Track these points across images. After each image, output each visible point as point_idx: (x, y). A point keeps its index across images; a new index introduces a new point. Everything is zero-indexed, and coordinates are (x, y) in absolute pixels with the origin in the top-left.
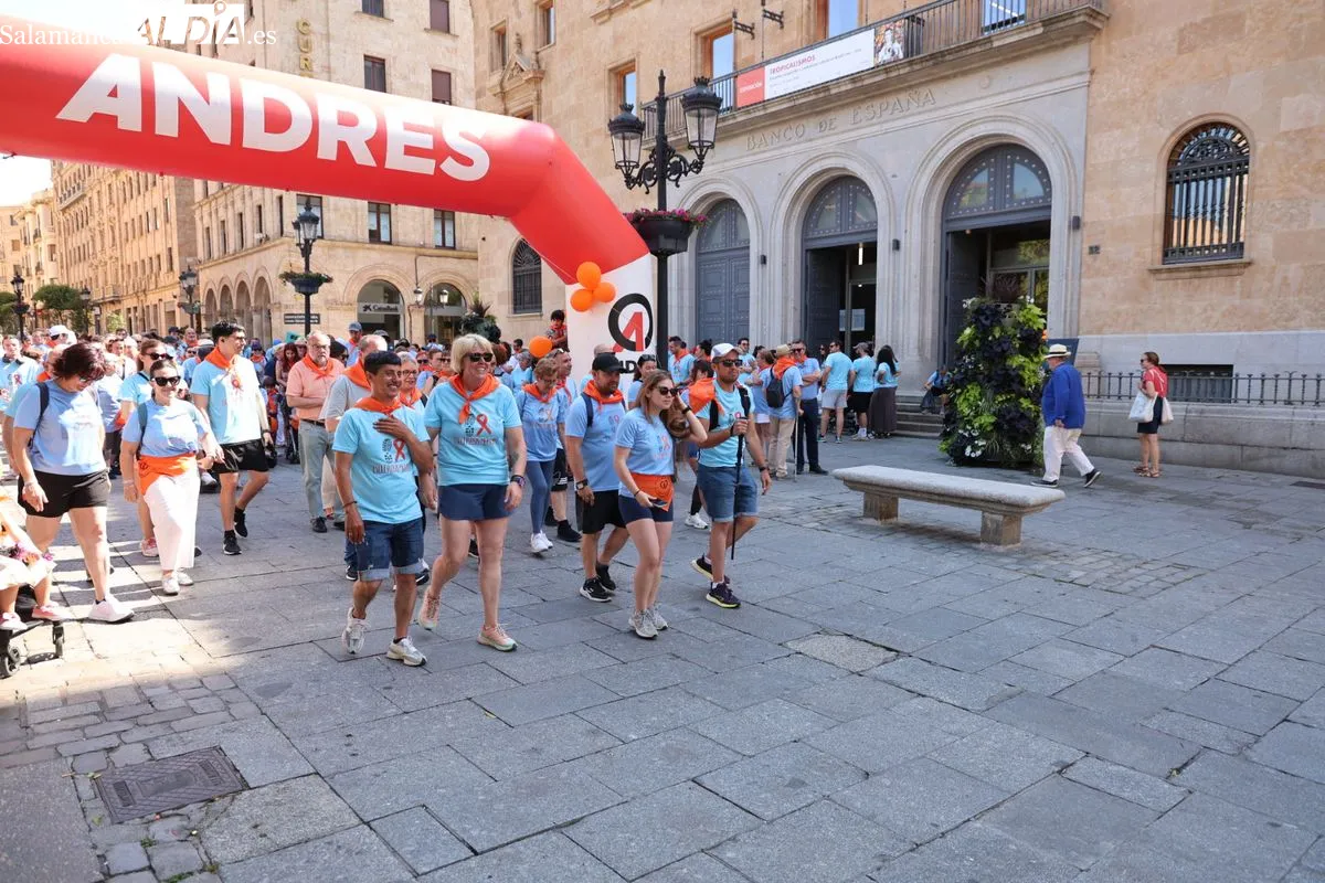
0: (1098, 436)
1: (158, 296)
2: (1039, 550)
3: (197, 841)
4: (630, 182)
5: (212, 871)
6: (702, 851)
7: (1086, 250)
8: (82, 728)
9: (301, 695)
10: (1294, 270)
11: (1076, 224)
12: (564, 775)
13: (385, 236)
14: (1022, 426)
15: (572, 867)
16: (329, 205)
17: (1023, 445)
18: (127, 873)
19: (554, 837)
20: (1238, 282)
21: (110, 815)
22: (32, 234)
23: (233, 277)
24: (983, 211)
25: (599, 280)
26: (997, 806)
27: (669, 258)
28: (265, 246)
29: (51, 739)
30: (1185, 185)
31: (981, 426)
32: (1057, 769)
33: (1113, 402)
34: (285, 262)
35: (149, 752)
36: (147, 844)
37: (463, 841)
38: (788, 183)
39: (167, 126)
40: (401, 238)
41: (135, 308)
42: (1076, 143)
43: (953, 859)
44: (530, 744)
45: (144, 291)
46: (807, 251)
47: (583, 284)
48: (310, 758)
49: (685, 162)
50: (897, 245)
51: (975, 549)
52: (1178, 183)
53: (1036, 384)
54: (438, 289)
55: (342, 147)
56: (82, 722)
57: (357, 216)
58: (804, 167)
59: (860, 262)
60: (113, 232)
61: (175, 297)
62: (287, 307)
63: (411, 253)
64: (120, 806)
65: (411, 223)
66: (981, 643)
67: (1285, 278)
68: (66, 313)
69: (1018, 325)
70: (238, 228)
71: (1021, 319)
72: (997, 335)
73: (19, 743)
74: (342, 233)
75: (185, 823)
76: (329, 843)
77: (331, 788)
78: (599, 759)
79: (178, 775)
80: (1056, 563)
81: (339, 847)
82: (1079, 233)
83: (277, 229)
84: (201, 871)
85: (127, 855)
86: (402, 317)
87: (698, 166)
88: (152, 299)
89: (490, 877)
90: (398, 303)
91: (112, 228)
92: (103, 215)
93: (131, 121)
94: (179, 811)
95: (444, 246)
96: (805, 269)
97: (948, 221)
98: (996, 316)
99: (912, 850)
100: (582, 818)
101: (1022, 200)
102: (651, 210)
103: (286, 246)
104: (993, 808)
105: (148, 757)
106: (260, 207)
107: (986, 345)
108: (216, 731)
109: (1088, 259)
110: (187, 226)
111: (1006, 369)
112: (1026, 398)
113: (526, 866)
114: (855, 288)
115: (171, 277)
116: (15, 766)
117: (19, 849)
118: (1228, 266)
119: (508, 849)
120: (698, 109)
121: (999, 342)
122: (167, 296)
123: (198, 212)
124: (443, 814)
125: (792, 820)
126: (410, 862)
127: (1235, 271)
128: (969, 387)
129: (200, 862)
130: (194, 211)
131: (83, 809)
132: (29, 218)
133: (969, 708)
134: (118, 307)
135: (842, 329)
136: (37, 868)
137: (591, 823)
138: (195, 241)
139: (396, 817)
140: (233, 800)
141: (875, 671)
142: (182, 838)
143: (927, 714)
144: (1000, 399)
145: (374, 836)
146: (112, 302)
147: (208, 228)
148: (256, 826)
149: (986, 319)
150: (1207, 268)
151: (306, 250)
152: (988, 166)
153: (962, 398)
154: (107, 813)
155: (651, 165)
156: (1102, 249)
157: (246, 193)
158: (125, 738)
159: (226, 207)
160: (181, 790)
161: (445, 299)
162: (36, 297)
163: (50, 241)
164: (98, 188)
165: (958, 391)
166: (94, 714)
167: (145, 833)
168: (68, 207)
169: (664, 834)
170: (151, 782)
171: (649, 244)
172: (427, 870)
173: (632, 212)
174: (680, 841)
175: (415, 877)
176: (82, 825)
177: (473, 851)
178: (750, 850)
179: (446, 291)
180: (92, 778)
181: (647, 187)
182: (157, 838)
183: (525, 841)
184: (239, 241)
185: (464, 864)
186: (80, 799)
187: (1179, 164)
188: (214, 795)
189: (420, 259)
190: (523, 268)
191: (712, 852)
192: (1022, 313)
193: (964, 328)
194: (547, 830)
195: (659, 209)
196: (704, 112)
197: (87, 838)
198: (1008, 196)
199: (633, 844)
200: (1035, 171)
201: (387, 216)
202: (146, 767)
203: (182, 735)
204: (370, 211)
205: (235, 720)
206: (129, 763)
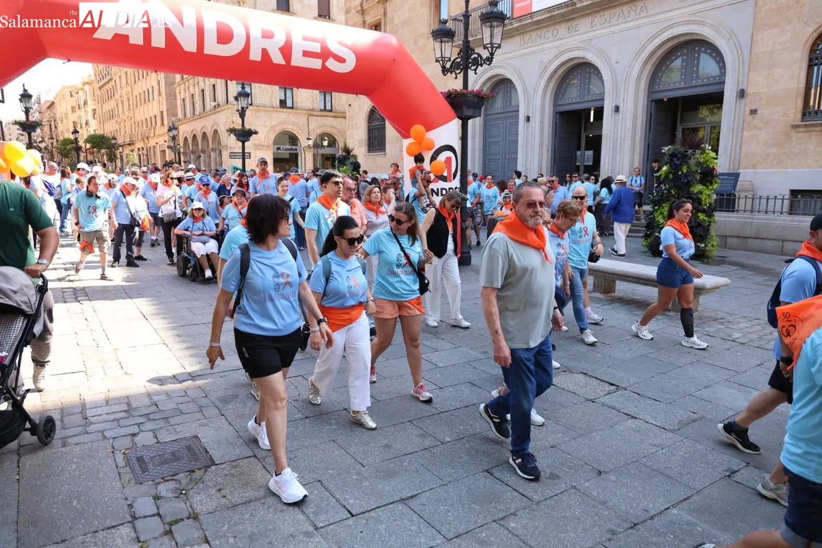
0: (750, 238)
1: (157, 141)
2: (710, 317)
3: (185, 498)
4: (445, 71)
5: (195, 519)
6: (494, 521)
7: (748, 112)
8: (118, 420)
9: (244, 403)
11: (742, 94)
12: (405, 464)
13: (289, 104)
14: (699, 231)
15: (412, 528)
16: (255, 88)
18: (145, 517)
19: (400, 506)
21: (135, 478)
22: (83, 102)
23: (199, 130)
24: (677, 86)
25: (424, 136)
26: (687, 498)
27: (469, 121)
28: (217, 110)
29: (100, 427)
32: (727, 474)
33: (762, 216)
34: (229, 120)
35: (156, 438)
36: (157, 498)
37: (344, 507)
38: (546, 67)
39: (159, 41)
40: (299, 105)
41: (143, 148)
42: (745, 39)
43: (659, 535)
44: (385, 442)
45: (147, 138)
46: (557, 113)
47: (414, 139)
48: (251, 445)
49: (481, 58)
50: (617, 109)
51: (667, 316)
52: (816, 65)
53: (710, 204)
54: (322, 137)
55: (265, 52)
56: (118, 416)
57: (272, 94)
58: (556, 57)
59: (592, 120)
60: (129, 101)
61: (165, 141)
62: (231, 148)
63: (305, 114)
64: (140, 472)
65: (305, 95)
66: (674, 382)
68: (103, 151)
69: (699, 164)
70: (201, 99)
71: (702, 160)
72: (685, 171)
73: (81, 428)
74: (263, 102)
75: (178, 486)
76: (264, 504)
77: (264, 467)
78: (427, 454)
79: (173, 454)
80: (723, 327)
81: (269, 507)
82: (743, 101)
83: (225, 100)
84: (188, 518)
85: (145, 505)
86: (300, 154)
87: (490, 60)
88: (152, 143)
89: (362, 532)
90: (297, 145)
91: (128, 99)
92: (123, 91)
93: (137, 39)
94: (174, 478)
95: (325, 110)
96: (555, 125)
97: (653, 93)
98: (685, 158)
99: (631, 528)
100: (417, 494)
101: (704, 78)
102: (459, 90)
103: (230, 111)
104: (685, 500)
105: (156, 440)
106: (214, 85)
107: (677, 178)
108: (195, 425)
109: (749, 118)
110: (172, 98)
111: (690, 193)
112: (701, 212)
113: (383, 526)
114: (587, 137)
115: (163, 129)
116: (80, 444)
117: (83, 498)
119: (372, 514)
120: (491, 22)
121: (686, 175)
122: (161, 140)
123: (177, 89)
124: (331, 487)
125: (552, 502)
126: (313, 519)
128: (664, 205)
129: (187, 512)
130: (175, 88)
131: (119, 473)
132: (81, 92)
133: (666, 428)
134: (132, 147)
135: (578, 164)
136: (93, 511)
137: (423, 499)
138: (176, 108)
140: (206, 471)
141: (602, 400)
142: (177, 496)
143: (638, 431)
146: (129, 144)
147: (184, 99)
149: (677, 160)
151: (242, 114)
152: (682, 55)
153: (659, 212)
154: (132, 476)
155: (459, 60)
156: (759, 112)
158: (143, 428)
159: (194, 86)
160: (175, 464)
161: (326, 143)
162: (87, 141)
163: (93, 107)
164: (119, 74)
165: (656, 208)
167: (155, 491)
168: (102, 86)
169: (469, 508)
170: (157, 457)
171: (456, 112)
172: (323, 525)
173: (447, 91)
174: (480, 514)
175: (316, 530)
176: (119, 483)
177: (351, 513)
178: (525, 522)
179: (326, 138)
180: (124, 453)
181: (456, 74)
182: (162, 495)
183: (382, 508)
184: (202, 107)
185: (345, 522)
186: (117, 467)
187: (818, 52)
188: (195, 468)
189: (311, 118)
190: (374, 124)
191: (501, 522)
192: (702, 156)
193: (663, 166)
194: (397, 501)
195: (464, 89)
196: (495, 24)
197: (122, 493)
198: (695, 75)
199: (450, 514)
200: (714, 58)
201: (291, 91)
202: (155, 447)
203: (175, 427)
204: (280, 88)
205: (206, 418)
206: (145, 444)
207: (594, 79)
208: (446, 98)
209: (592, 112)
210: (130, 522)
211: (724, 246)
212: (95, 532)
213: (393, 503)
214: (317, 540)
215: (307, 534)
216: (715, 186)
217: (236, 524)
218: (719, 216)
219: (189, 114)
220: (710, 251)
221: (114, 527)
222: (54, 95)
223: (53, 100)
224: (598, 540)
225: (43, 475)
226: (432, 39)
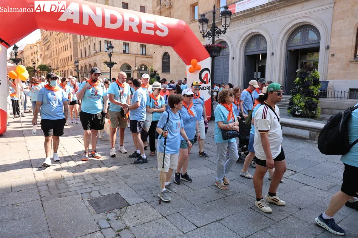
0: (334, 109)
1: (69, 67)
3: (121, 220)
4: (204, 36)
5: (128, 229)
6: (261, 230)
7: (331, 55)
8: (81, 186)
9: (134, 178)
11: (328, 48)
12: (214, 205)
13: (127, 52)
14: (313, 106)
15: (226, 233)
16: (113, 43)
17: (313, 111)
18: (105, 228)
19: (218, 224)
21: (96, 211)
22: (36, 51)
23: (87, 62)
24: (299, 44)
25: (196, 64)
26: (343, 220)
27: (215, 58)
28: (96, 54)
29: (75, 189)
31: (301, 106)
33: (339, 99)
34: (102, 58)
35: (100, 193)
36: (108, 220)
37: (193, 223)
38: (241, 36)
39: (86, 22)
40: (132, 52)
41: (62, 71)
42: (329, 24)
44: (201, 195)
45: (65, 66)
46: (246, 56)
47: (192, 65)
48: (143, 197)
49: (221, 31)
50: (273, 54)
51: (308, 142)
54: (141, 66)
55: (130, 27)
56: (81, 184)
57: (120, 46)
58: (246, 32)
59: (260, 59)
61: (73, 68)
62: (102, 70)
63: (134, 56)
64: (98, 209)
65: (134, 48)
66: (319, 170)
68: (45, 72)
69: (312, 77)
70: (89, 50)
71: (314, 75)
72: (306, 80)
73: (66, 189)
74: (116, 51)
75: (116, 215)
76: (157, 222)
77: (151, 206)
78: (222, 201)
79: (110, 201)
81: (160, 224)
82: (328, 50)
83: (99, 50)
84: (125, 229)
85: (104, 224)
86: (131, 73)
87: (225, 32)
88: (66, 68)
89: (204, 235)
90: (130, 70)
91: (56, 50)
92: (54, 46)
93: (77, 21)
94: (113, 211)
95: (143, 54)
96: (245, 61)
97: (288, 47)
98: (306, 75)
100: (224, 218)
101: (311, 41)
102: (211, 44)
103: (102, 54)
104: (341, 220)
105: (101, 195)
106: (95, 44)
107: (303, 83)
108: (116, 188)
109: (331, 58)
110: (76, 49)
111: (309, 90)
112: (314, 98)
113: (213, 232)
114: (259, 66)
115: (71, 63)
116: (67, 196)
117: (76, 220)
119: (206, 227)
120: (225, 15)
121: (307, 82)
122: (70, 67)
123: (78, 45)
124: (184, 215)
125: (284, 222)
126: (181, 229)
128: (297, 95)
129: (124, 226)
130: (77, 45)
131: (88, 209)
132: (35, 47)
133: (322, 189)
134: (58, 70)
136: (82, 226)
137: (226, 220)
138: (78, 53)
139: (172, 216)
140: (126, 208)
141: (290, 177)
142: (117, 219)
143: (311, 191)
144: (306, 98)
145: (168, 221)
146: (56, 69)
147: (81, 50)
149: (303, 75)
151: (110, 55)
152: (301, 31)
153: (295, 98)
154: (95, 211)
155: (210, 32)
156: (335, 55)
157: (91, 40)
158: (93, 189)
159: (86, 44)
160: (112, 205)
161: (143, 69)
162: (38, 68)
163: (40, 53)
164: (53, 39)
165: (294, 96)
167: (106, 217)
168: (45, 44)
169: (248, 224)
170: (103, 202)
171: (210, 54)
172: (186, 232)
173: (205, 45)
174: (254, 227)
175: (184, 234)
176: (89, 214)
177: (197, 227)
178: (275, 230)
179: (143, 67)
180: (88, 200)
181: (209, 38)
182: (110, 219)
183: (210, 224)
184: (89, 53)
185: (196, 231)
186: (87, 206)
188: (121, 207)
189: (137, 58)
190: (164, 60)
191: (264, 230)
192: (314, 74)
193: (296, 78)
194: (215, 221)
195: (213, 44)
196: (227, 16)
197: (92, 218)
198: (306, 40)
199: (241, 227)
200: (315, 32)
201: (128, 46)
202: (101, 198)
203: (107, 189)
204: (123, 45)
205: (119, 185)
206: (96, 196)
207: (262, 41)
208: (205, 48)
209: (261, 56)
210: (99, 231)
211: (323, 112)
212: (85, 235)
213: (214, 222)
215: (180, 235)
216: (320, 86)
217: (147, 232)
218: (321, 100)
219: (83, 56)
220: (317, 114)
221: (93, 233)
222: (23, 48)
223: (23, 50)
225: (55, 210)
226: (198, 22)
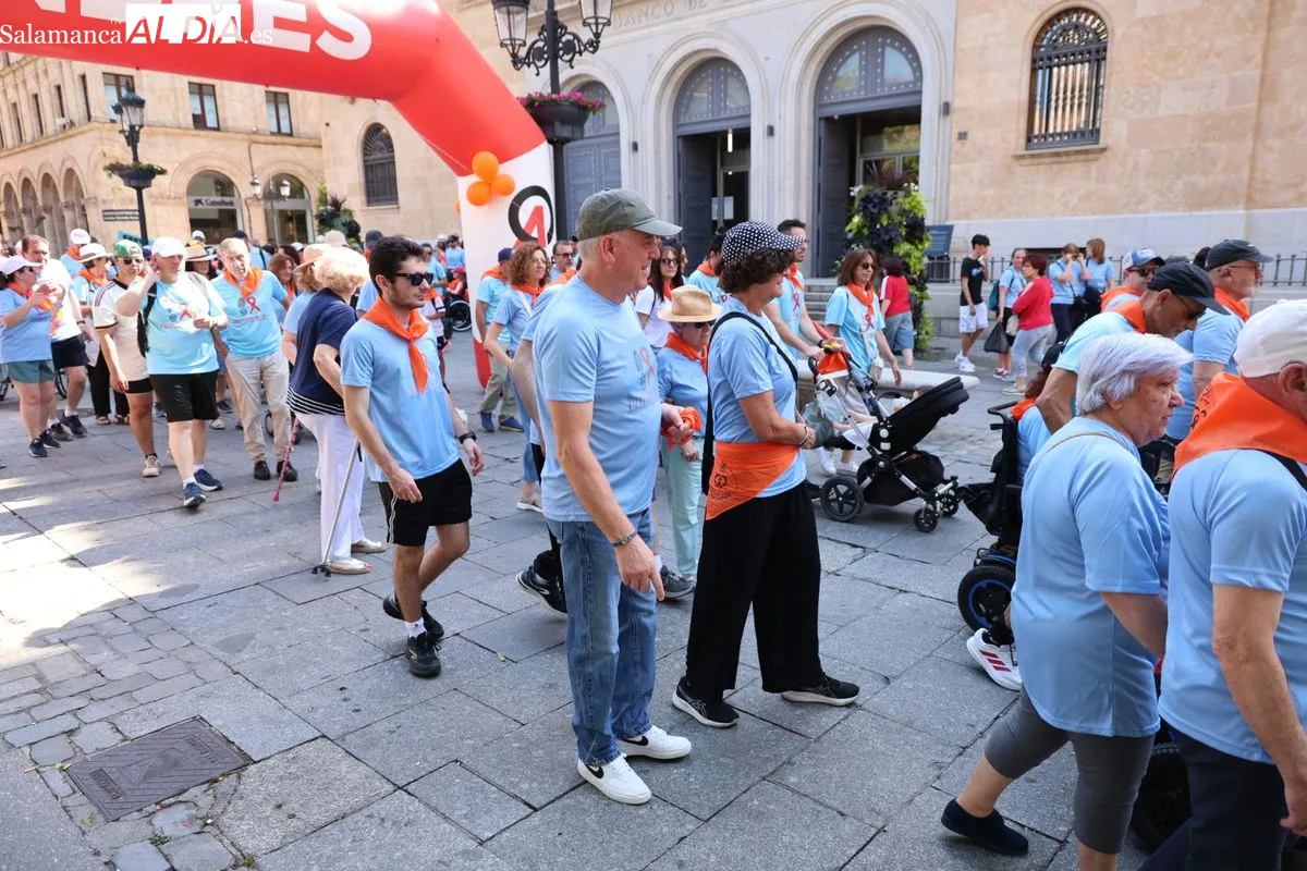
2: (954, 435)
3: (216, 831)
4: (517, 61)
5: (249, 865)
6: (764, 779)
7: (956, 136)
8: (28, 710)
9: (269, 646)
10: (1144, 156)
11: (946, 109)
13: (211, 121)
16: (142, 85)
20: (1094, 167)
21: (100, 811)
23: (34, 170)
24: (855, 96)
25: (496, 171)
27: (565, 147)
28: (71, 133)
30: (1048, 71)
34: (97, 151)
35: (118, 731)
36: (158, 841)
37: (515, 797)
38: (659, 64)
40: (230, 124)
42: (946, 25)
44: (544, 679)
46: (679, 137)
47: (479, 175)
48: (310, 717)
49: (579, 41)
50: (771, 131)
52: (1041, 68)
53: (921, 271)
54: (278, 181)
56: (26, 702)
57: (176, 98)
58: (673, 48)
59: (730, 149)
62: (104, 202)
63: (243, 140)
64: (109, 801)
65: (240, 106)
67: (1136, 164)
69: (903, 212)
70: (34, 112)
71: (907, 207)
72: (885, 223)
74: (161, 117)
75: (194, 811)
76: (370, 816)
77: (347, 752)
79: (163, 755)
80: (977, 447)
81: (383, 820)
82: (948, 118)
83: (83, 113)
84: (236, 866)
85: (141, 860)
86: (238, 212)
87: (594, 45)
89: (560, 834)
90: (233, 195)
94: (180, 798)
95: (279, 132)
96: (678, 157)
97: (821, 106)
98: (883, 204)
99: (960, 754)
101: (892, 85)
102: (545, 94)
103: (96, 133)
105: (121, 737)
106: (59, 88)
107: (874, 234)
108: (190, 697)
109: (958, 145)
113: (593, 817)
114: (726, 175)
118: (1086, 152)
119: (566, 801)
121: (887, 230)
124: (481, 767)
125: (836, 735)
126: (468, 828)
127: (1092, 156)
129: (230, 856)
131: (64, 808)
135: (714, 218)
139: (432, 778)
140: (239, 777)
141: (851, 569)
142: (198, 829)
143: (917, 611)
145: (417, 803)
148: (279, 806)
149: (874, 206)
150: (1067, 154)
151: (132, 138)
152: (859, 49)
154: (95, 809)
155: (541, 44)
156: (970, 136)
157: (40, 71)
158: (86, 716)
159: (16, 86)
160: (173, 773)
161: (286, 191)
166: (36, 692)
167: (151, 828)
169: (717, 764)
170: (134, 767)
171: (544, 132)
172: (491, 835)
173: (525, 96)
174: (738, 770)
175: (481, 845)
176: (71, 828)
177: (531, 807)
178: (809, 772)
179: (286, 182)
180: (61, 769)
181: (537, 67)
182: (167, 834)
184: (37, 127)
185: (527, 822)
186: (56, 797)
187: (1042, 49)
188: (215, 774)
189: (254, 146)
190: (372, 157)
191: (772, 778)
192: (907, 200)
193: (852, 216)
195: (553, 92)
197: (84, 843)
198: (879, 80)
199: (692, 780)
200: (905, 55)
201: (212, 98)
202: (122, 749)
203: (151, 706)
204: (191, 93)
205: (206, 683)
206: (99, 746)
207: (733, 84)
208: (526, 107)
209: (730, 137)
211: (939, 333)
214: (490, 862)
215: (466, 854)
216: (927, 245)
217: (332, 861)
218: (933, 289)
219: (10, 142)
224: (923, 781)
226: (491, 6)
